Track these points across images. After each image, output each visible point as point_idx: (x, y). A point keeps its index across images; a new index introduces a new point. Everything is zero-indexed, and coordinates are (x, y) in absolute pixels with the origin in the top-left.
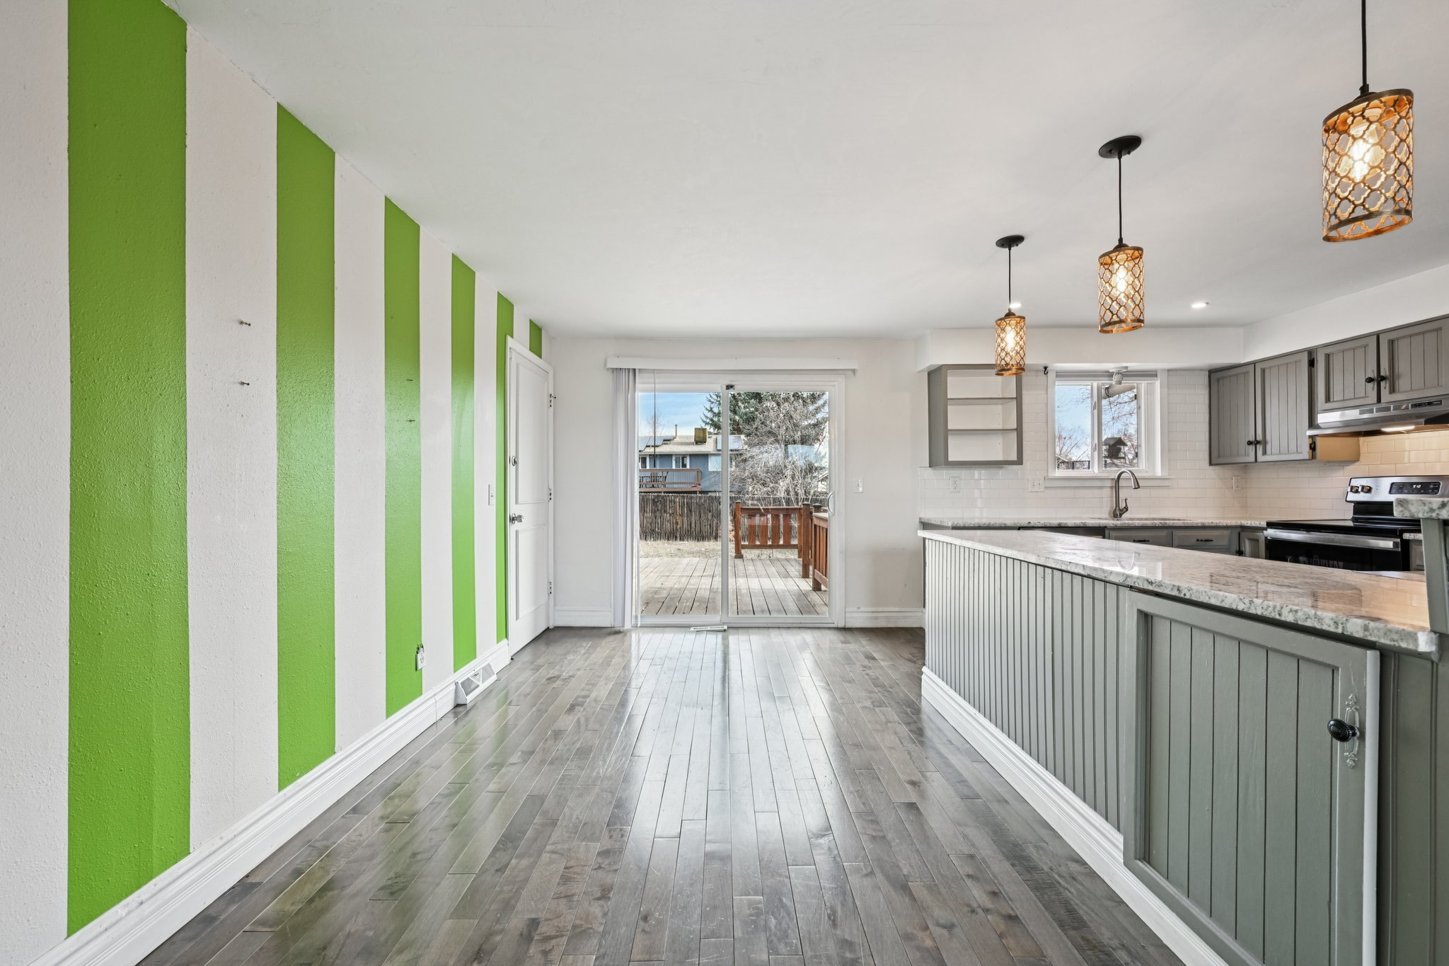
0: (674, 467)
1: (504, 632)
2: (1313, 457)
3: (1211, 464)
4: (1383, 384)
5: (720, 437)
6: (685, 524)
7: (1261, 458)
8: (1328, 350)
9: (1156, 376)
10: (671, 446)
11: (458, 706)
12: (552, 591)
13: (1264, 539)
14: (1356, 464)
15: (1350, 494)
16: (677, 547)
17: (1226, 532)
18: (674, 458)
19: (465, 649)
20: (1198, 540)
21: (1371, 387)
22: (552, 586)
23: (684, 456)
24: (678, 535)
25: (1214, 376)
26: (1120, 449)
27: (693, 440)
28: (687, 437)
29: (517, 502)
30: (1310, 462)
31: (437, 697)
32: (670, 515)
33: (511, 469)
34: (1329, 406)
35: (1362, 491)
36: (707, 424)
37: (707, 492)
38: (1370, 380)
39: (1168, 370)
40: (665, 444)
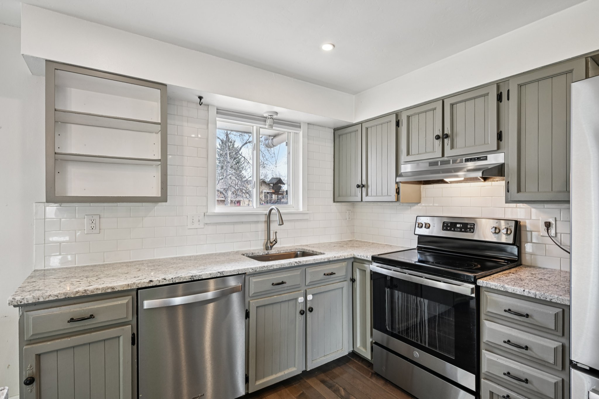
2: (398, 200)
3: (334, 201)
4: (446, 141)
7: (365, 199)
8: (409, 113)
9: (300, 127)
13: (369, 271)
14: (418, 205)
15: (417, 229)
17: (344, 264)
20: (325, 274)
21: (438, 143)
25: (338, 133)
26: (281, 187)
30: (396, 202)
34: (410, 158)
35: (425, 227)
38: (438, 137)
39: (308, 123)
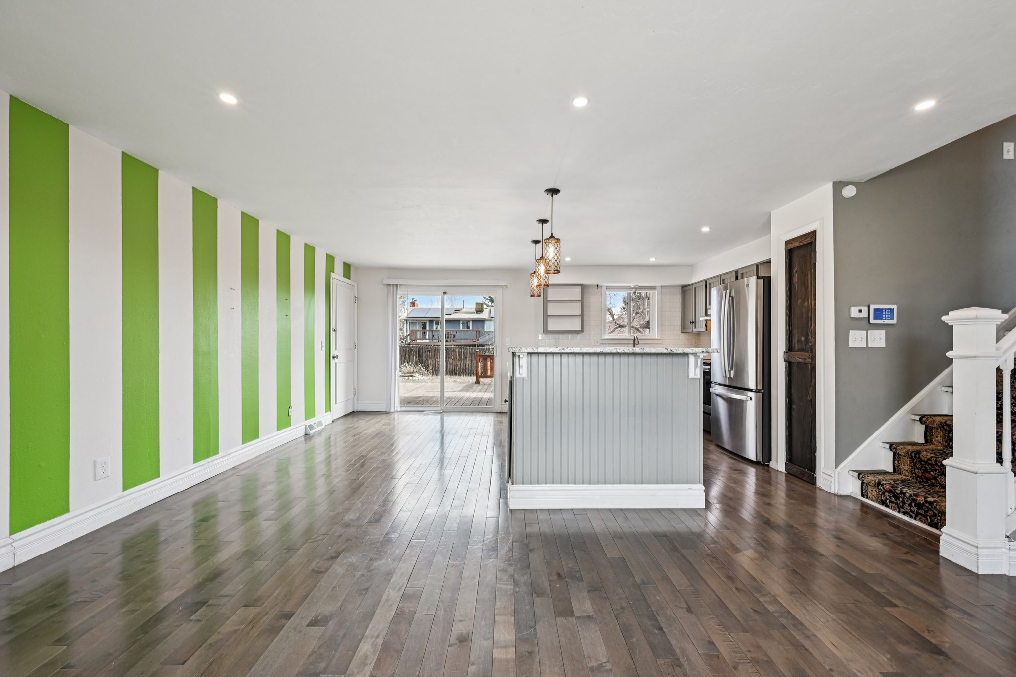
0: (461, 329)
1: (329, 408)
3: (681, 332)
5: (493, 309)
6: (462, 365)
7: (694, 330)
8: (711, 281)
9: (656, 288)
10: (460, 314)
11: (306, 434)
12: (356, 393)
16: (455, 380)
18: (461, 322)
19: (310, 412)
22: (356, 390)
23: (468, 322)
24: (458, 373)
25: (683, 288)
27: (475, 311)
28: (471, 308)
29: (336, 349)
31: (297, 429)
32: (453, 360)
33: (333, 334)
36: (486, 299)
37: (483, 345)
39: (661, 286)
40: (456, 313)
